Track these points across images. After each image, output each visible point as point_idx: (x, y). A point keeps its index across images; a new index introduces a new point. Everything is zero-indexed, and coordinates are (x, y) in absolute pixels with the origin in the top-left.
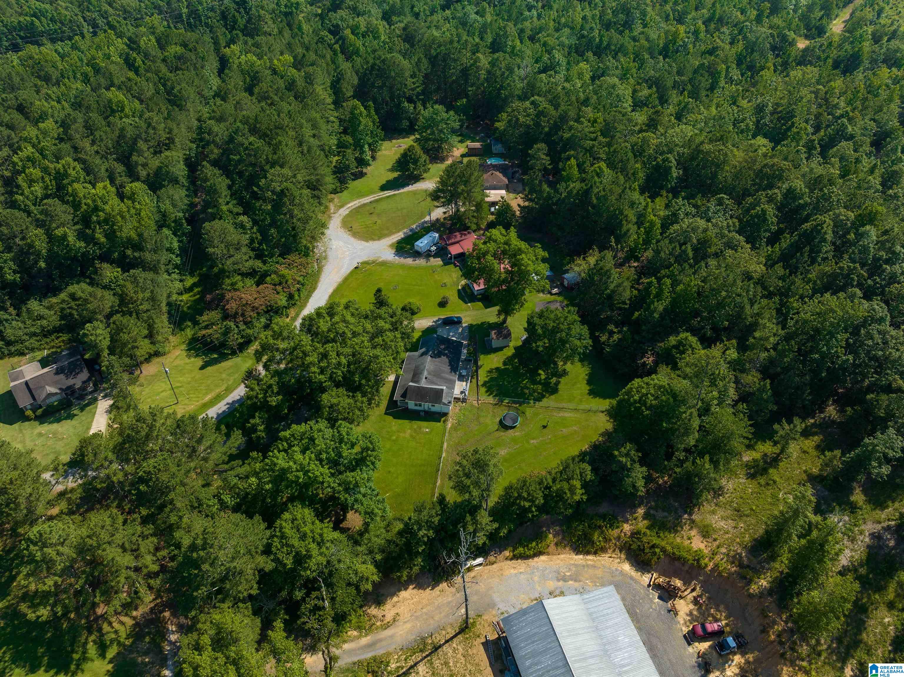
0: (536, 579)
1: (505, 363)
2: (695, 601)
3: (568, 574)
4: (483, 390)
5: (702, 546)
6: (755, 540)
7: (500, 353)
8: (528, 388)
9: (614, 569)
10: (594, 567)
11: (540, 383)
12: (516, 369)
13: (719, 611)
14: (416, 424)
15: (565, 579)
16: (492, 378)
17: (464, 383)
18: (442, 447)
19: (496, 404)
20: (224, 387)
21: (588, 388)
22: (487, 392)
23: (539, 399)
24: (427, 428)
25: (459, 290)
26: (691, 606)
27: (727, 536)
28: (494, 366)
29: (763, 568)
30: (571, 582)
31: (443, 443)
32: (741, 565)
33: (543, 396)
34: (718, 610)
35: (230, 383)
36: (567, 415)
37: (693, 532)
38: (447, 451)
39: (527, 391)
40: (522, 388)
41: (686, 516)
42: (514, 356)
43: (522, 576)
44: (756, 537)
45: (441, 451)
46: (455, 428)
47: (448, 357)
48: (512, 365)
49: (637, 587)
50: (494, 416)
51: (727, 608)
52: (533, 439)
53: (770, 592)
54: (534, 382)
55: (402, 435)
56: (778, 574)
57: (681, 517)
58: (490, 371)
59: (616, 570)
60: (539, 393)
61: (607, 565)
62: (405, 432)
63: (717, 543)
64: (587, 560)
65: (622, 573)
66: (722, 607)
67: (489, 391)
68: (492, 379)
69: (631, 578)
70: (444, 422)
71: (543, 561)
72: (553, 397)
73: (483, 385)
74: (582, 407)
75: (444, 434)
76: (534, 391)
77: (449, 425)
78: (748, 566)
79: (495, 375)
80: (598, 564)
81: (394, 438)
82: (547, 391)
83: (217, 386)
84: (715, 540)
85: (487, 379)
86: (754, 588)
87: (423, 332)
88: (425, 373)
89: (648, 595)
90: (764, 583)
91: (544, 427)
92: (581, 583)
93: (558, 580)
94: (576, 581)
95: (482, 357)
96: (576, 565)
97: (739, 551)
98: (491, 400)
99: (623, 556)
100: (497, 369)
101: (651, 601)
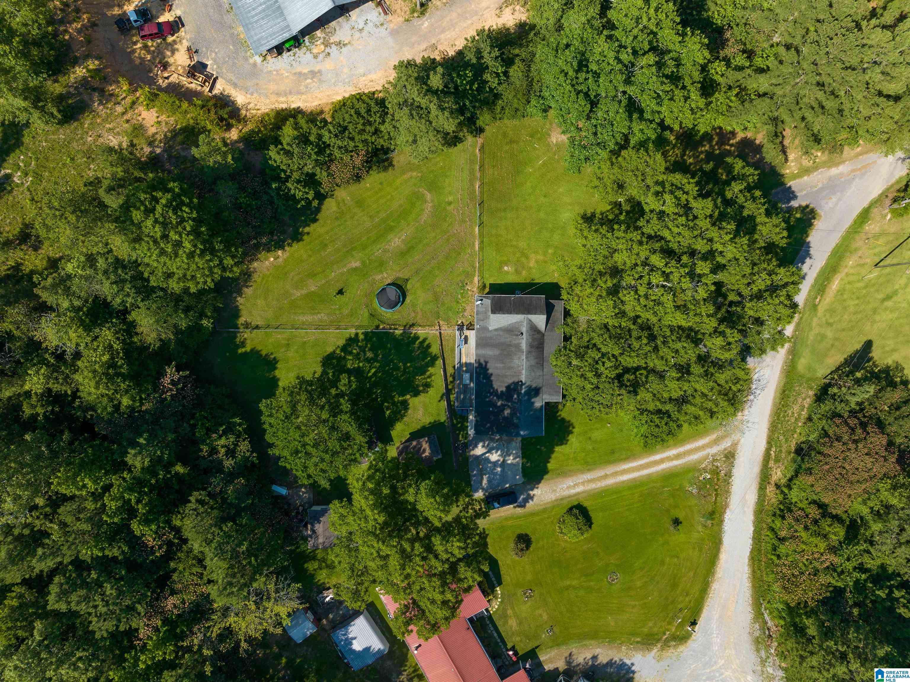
0: (346, 70)
1: (405, 405)
2: (165, 66)
3: (309, 81)
4: (435, 350)
5: (145, 114)
6: (77, 120)
7: (415, 427)
8: (368, 360)
9: (255, 95)
10: (278, 94)
11: (350, 372)
12: (387, 396)
13: (140, 58)
14: (522, 278)
15: (313, 74)
16: (423, 373)
17: (464, 360)
18: (482, 242)
19: (413, 325)
20: (821, 309)
21: (277, 373)
22: (429, 346)
23: (352, 341)
24: (507, 273)
25: (500, 583)
26: (171, 60)
27: (111, 126)
28: (422, 398)
29: (76, 88)
30: (306, 71)
31: (481, 249)
32: (102, 91)
33: (344, 349)
34: (142, 59)
35: (815, 320)
36: (309, 318)
37: (152, 130)
38: (473, 236)
39: (370, 355)
40: (375, 359)
41: (158, 151)
42: (391, 423)
43: (361, 71)
44: (75, 124)
45: (481, 235)
46: (469, 276)
47: (495, 393)
48: (394, 403)
49: (231, 76)
50: (414, 305)
51: (131, 61)
52: (355, 269)
53: (75, 62)
54: (358, 373)
55: (540, 257)
56: (60, 79)
57: (165, 150)
58: (427, 386)
59: (252, 94)
60: (351, 353)
61: (263, 99)
62: (537, 262)
63: (125, 117)
64: (287, 102)
65: (246, 90)
66: (138, 62)
67: (425, 347)
68: (423, 370)
69: (235, 86)
70: (484, 286)
71: (337, 94)
72: (330, 349)
73: (434, 359)
74: (288, 333)
75: (481, 265)
76: (357, 357)
77: (476, 279)
78: (94, 89)
79: (419, 379)
80: (273, 98)
81: (550, 251)
82: (340, 359)
83: (831, 311)
84: (128, 121)
85: (431, 370)
86: (93, 64)
87: (545, 471)
88: (524, 345)
89: (218, 67)
90: (80, 72)
91: (341, 292)
92: (294, 71)
93: (320, 72)
94: (300, 73)
95: (443, 418)
96: (300, 93)
97: (101, 107)
98: (421, 332)
99: (243, 112)
100: (416, 393)
101: (215, 60)
